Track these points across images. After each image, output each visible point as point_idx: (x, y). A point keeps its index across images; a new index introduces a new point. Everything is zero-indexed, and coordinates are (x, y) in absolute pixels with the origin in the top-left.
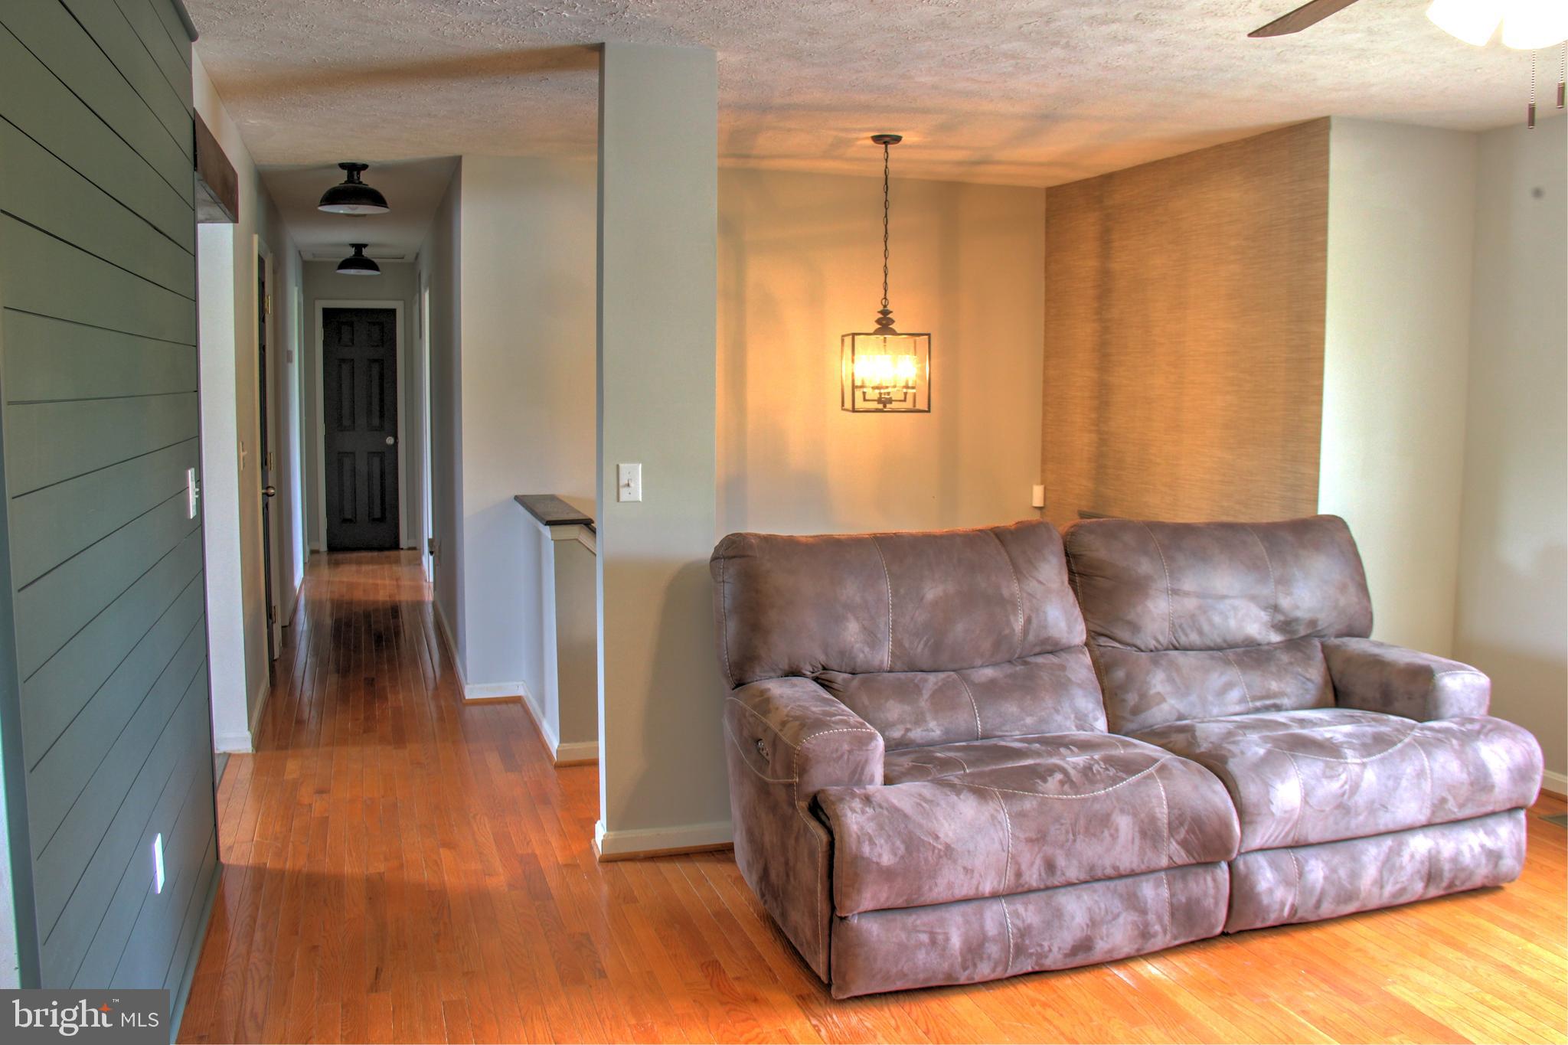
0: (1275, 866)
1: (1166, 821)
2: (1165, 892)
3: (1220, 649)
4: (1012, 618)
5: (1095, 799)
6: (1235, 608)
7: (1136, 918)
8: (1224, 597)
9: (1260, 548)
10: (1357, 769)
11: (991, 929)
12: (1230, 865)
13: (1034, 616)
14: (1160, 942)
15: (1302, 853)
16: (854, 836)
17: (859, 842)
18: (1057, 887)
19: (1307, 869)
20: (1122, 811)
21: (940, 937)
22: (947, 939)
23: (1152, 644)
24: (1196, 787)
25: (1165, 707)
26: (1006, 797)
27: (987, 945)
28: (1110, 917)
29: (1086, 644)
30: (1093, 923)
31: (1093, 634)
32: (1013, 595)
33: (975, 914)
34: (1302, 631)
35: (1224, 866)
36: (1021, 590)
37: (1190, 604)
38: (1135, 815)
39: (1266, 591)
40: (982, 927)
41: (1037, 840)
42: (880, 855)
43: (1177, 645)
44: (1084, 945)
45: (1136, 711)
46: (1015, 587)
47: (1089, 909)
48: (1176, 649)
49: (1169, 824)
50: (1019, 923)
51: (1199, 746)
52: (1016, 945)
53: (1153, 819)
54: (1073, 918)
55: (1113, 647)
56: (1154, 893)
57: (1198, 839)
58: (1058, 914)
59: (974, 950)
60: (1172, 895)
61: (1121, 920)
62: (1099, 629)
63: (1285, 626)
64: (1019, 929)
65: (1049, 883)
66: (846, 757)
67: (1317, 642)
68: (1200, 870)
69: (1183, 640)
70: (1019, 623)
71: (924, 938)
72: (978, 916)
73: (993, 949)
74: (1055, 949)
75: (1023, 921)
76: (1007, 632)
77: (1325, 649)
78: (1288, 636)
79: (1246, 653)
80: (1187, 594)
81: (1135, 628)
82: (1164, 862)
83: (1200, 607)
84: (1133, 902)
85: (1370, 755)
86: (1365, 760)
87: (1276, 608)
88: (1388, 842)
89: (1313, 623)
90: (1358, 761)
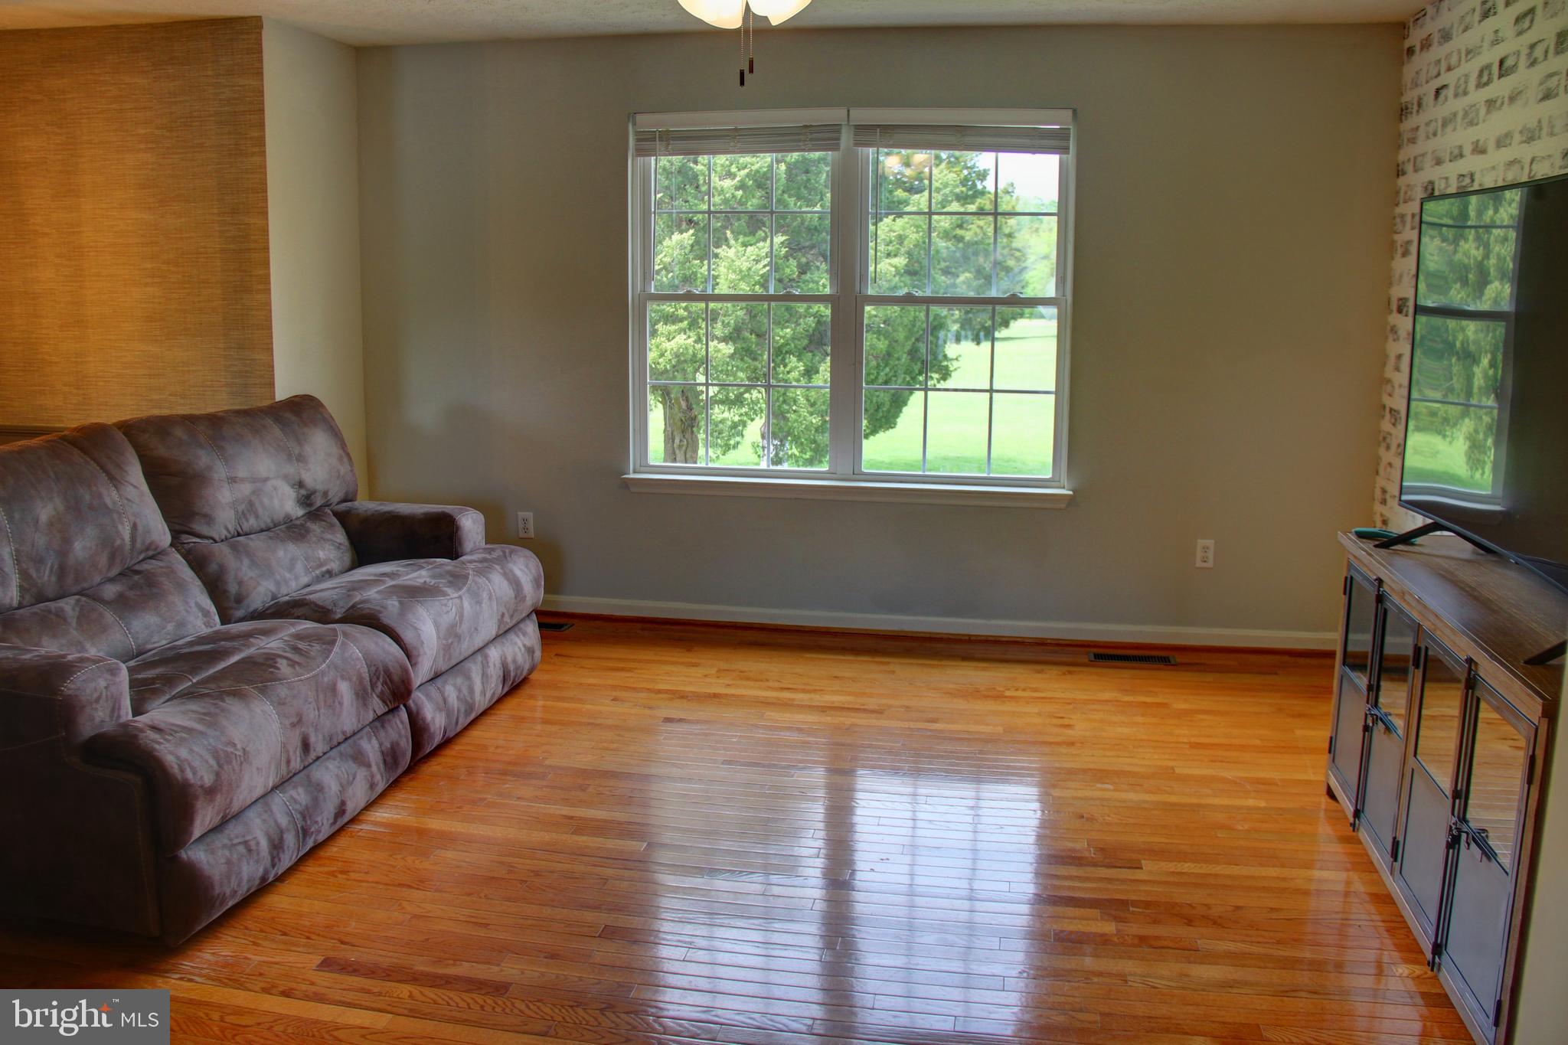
0: (428, 696)
1: (368, 679)
2: (375, 742)
3: (268, 529)
4: (120, 527)
5: (323, 673)
6: (275, 488)
7: (365, 773)
8: (266, 479)
9: (276, 431)
10: (457, 601)
11: (283, 821)
12: (405, 706)
13: (138, 521)
14: (381, 787)
15: (439, 682)
16: (176, 766)
17: (182, 771)
18: (310, 764)
19: (446, 694)
20: (343, 678)
21: (253, 844)
22: (258, 844)
23: (224, 533)
24: (377, 643)
25: (261, 589)
26: (263, 691)
27: (285, 836)
28: (351, 778)
29: (172, 545)
30: (343, 788)
31: (176, 534)
32: (114, 503)
33: (266, 812)
34: (319, 502)
35: (402, 707)
36: (120, 495)
37: (246, 489)
38: (350, 680)
39: (291, 469)
40: (276, 821)
41: (297, 723)
42: (202, 777)
43: (240, 530)
44: (341, 811)
45: (239, 600)
46: (114, 493)
47: (337, 775)
48: (239, 535)
49: (371, 680)
50: (297, 807)
51: (335, 613)
52: (302, 828)
53: (361, 679)
54: (330, 788)
55: (194, 543)
56: (371, 748)
57: (389, 689)
58: (319, 788)
59: (277, 846)
60: (381, 745)
61: (358, 777)
62: (177, 527)
63: (306, 500)
64: (301, 813)
65: (307, 763)
66: (104, 694)
67: (328, 510)
68: (390, 716)
69: (246, 527)
70: (126, 532)
71: (241, 849)
72: (269, 813)
73: (290, 839)
74: (325, 821)
75: (300, 805)
76: (118, 542)
77: (336, 514)
78: (308, 509)
79: (288, 528)
80: (242, 480)
81: (209, 519)
82: (371, 716)
83: (254, 492)
84: (359, 758)
85: (460, 589)
86: (460, 593)
87: (301, 484)
88: (479, 658)
89: (326, 493)
90: (456, 595)
